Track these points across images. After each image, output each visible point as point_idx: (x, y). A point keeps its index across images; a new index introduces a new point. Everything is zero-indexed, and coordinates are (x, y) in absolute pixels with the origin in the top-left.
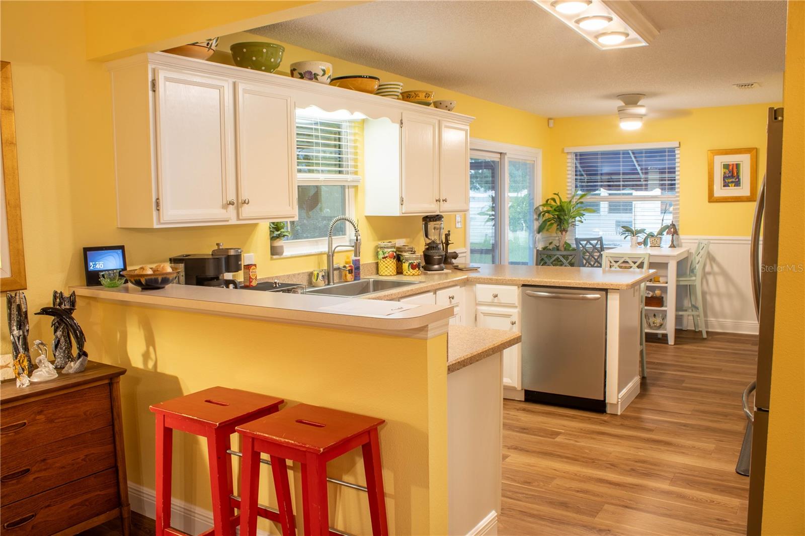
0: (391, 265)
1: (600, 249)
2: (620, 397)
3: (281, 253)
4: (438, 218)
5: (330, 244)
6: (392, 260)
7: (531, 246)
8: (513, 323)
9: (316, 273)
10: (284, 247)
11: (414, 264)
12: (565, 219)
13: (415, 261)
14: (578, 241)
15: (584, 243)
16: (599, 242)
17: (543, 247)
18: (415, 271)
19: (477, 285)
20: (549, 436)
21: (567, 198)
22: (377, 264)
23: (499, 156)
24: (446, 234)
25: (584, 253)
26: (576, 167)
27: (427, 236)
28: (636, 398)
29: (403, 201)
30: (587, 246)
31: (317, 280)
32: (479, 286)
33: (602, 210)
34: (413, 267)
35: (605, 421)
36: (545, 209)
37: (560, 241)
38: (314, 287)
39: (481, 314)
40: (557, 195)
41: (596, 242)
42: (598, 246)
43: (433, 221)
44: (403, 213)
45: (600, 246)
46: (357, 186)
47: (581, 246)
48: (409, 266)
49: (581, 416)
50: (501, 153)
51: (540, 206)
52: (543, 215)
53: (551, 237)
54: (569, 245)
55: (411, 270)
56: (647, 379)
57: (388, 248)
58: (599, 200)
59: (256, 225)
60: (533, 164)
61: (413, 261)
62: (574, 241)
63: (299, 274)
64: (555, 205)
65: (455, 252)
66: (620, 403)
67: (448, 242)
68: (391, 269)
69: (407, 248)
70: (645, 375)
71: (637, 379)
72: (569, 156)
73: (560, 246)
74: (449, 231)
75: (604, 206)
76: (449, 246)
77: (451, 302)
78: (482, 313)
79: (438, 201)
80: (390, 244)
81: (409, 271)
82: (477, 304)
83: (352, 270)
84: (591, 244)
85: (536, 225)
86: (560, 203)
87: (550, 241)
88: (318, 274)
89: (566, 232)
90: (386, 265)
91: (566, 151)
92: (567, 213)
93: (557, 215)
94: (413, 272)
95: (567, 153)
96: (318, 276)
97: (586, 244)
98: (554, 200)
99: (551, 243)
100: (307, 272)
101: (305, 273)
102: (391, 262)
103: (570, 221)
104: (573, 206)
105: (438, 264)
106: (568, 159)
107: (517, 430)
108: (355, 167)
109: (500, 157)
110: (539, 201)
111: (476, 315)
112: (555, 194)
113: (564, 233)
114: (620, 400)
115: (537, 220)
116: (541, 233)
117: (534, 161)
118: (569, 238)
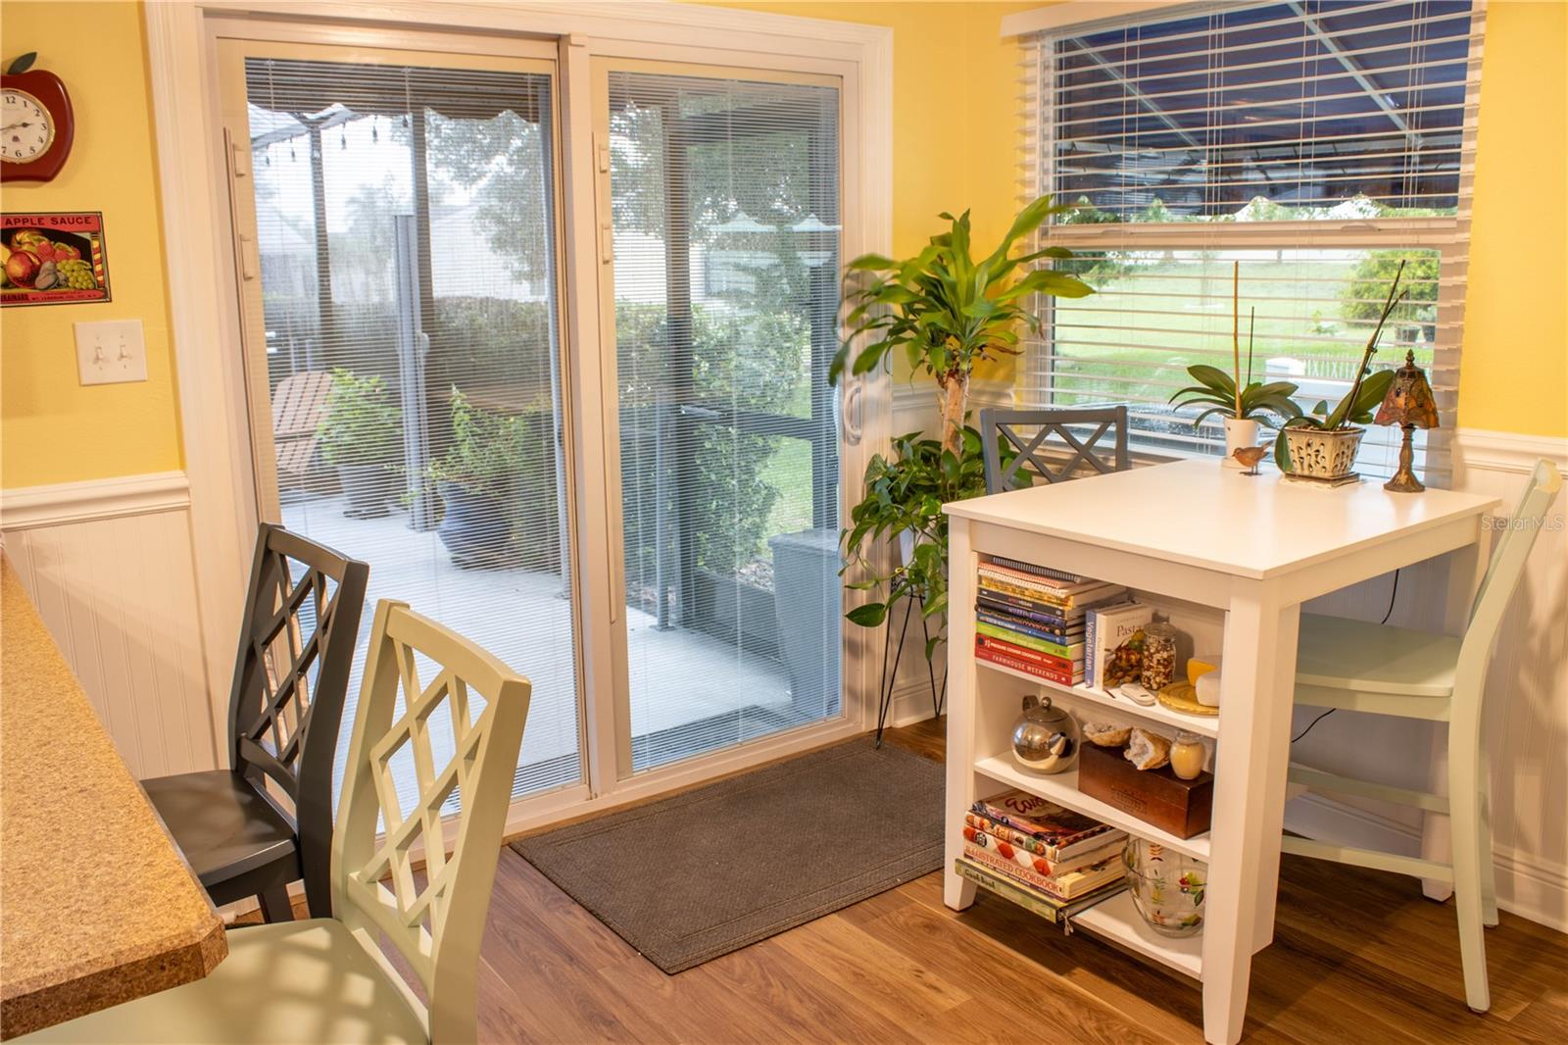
14: (992, 422)
50: (558, 40)
89: (960, 382)
113: (952, 384)
117: (839, 77)
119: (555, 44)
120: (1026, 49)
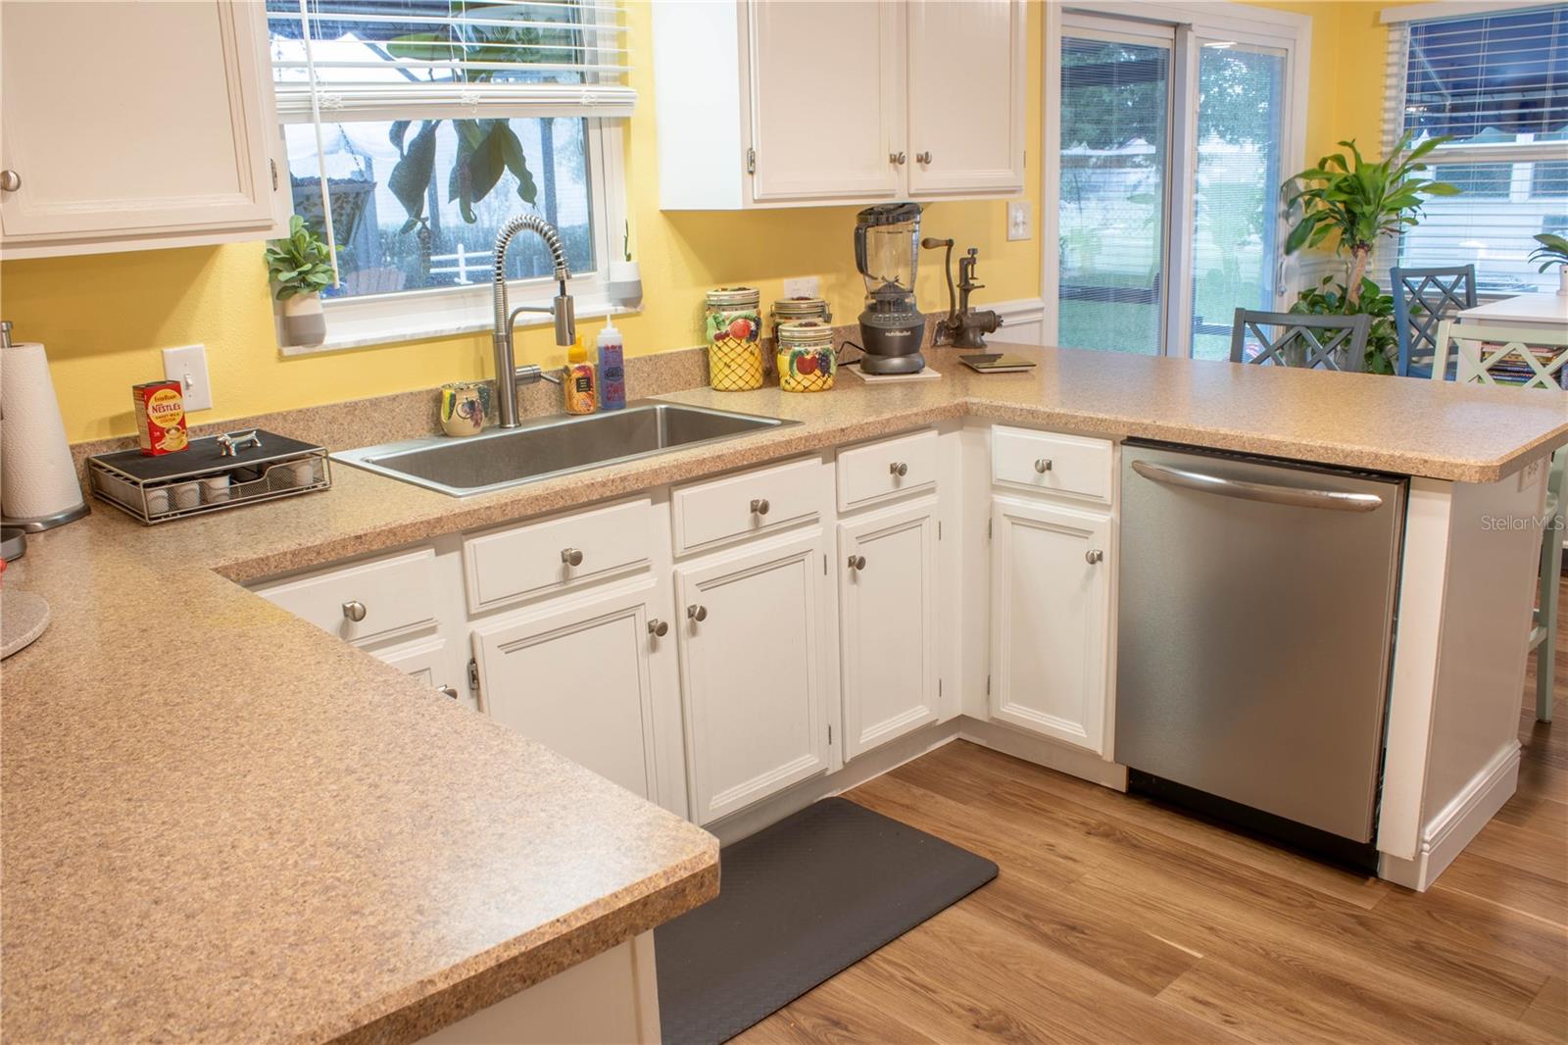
0: (739, 360)
1: (1462, 299)
2: (1428, 838)
3: (318, 339)
4: (902, 213)
5: (500, 303)
6: (744, 343)
7: (1268, 288)
8: (1095, 559)
9: (447, 393)
10: (326, 318)
11: (808, 357)
12: (1363, 214)
13: (811, 349)
14: (1399, 276)
15: (1416, 281)
16: (1464, 279)
17: (1303, 290)
18: (812, 377)
19: (995, 427)
20: (1143, 975)
21: (1381, 153)
22: (705, 352)
23: (1169, 33)
24: (962, 261)
25: (1415, 312)
26: (1412, 54)
27: (862, 267)
28: (1499, 815)
29: (752, 161)
30: (1426, 290)
31: (450, 417)
32: (999, 432)
33: (1514, 186)
34: (804, 365)
35: (1362, 922)
36: (1315, 185)
37: (1348, 276)
38: (446, 435)
39: (1005, 519)
40: (1351, 145)
41: (1453, 278)
42: (1460, 291)
43: (888, 223)
44: (756, 201)
45: (1464, 291)
46: (628, 119)
47: (1406, 289)
48: (791, 363)
49: (1286, 884)
50: (1176, 26)
51: (1296, 176)
52: (1308, 203)
53: (1329, 262)
54: (1374, 288)
55: (799, 377)
56: (1554, 729)
57: (732, 306)
58: (1510, 158)
59: (213, 250)
60: (1284, 61)
61: (802, 349)
62: (1388, 274)
63: (394, 398)
64: (1340, 174)
65: (991, 313)
66: (1426, 854)
67: (967, 282)
68: (740, 372)
69: (804, 304)
70: (1548, 717)
71: (1508, 754)
72: (1395, 35)
73: (1350, 290)
74: (973, 251)
75: (1522, 175)
76: (972, 295)
77: (897, 483)
78: (1005, 515)
79: (897, 160)
80: (738, 296)
81: (792, 377)
82: (997, 487)
83: (588, 380)
84: (1437, 284)
85: (1284, 230)
86: (1356, 169)
87: (1327, 275)
88: (453, 398)
89: (1367, 252)
90: (726, 360)
91: (1384, 20)
92: (1372, 196)
93: (1344, 202)
94: (806, 380)
95: (1390, 25)
96: (452, 404)
97: (1424, 284)
98: (1340, 161)
99: (1327, 280)
100: (428, 391)
101: (420, 393)
102: (739, 350)
103: (1382, 217)
104: (1390, 179)
105: (903, 354)
106: (1390, 42)
107: (1046, 929)
108: (622, 58)
109: (1173, 37)
110: (1297, 161)
111: (990, 521)
112: (1344, 144)
113: (1361, 252)
114: (1426, 847)
115: (1287, 216)
116: (1296, 254)
117: (1287, 50)
118: (1376, 269)
119: (1173, 29)
120: (1390, 31)
